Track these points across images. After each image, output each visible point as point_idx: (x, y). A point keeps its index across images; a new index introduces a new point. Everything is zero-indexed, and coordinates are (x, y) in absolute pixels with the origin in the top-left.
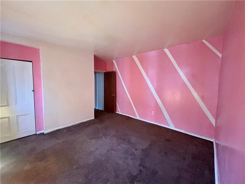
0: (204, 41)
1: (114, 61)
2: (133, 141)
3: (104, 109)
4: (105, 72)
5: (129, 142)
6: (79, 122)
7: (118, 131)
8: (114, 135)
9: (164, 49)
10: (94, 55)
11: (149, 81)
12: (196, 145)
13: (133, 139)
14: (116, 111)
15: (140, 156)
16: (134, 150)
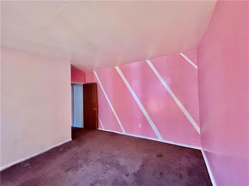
0: (181, 54)
1: (94, 72)
2: (122, 164)
3: (84, 127)
4: (84, 83)
5: (118, 166)
6: (51, 148)
7: (102, 152)
8: (99, 160)
9: (146, 61)
10: (71, 65)
11: (134, 92)
12: (188, 157)
13: (122, 161)
14: (98, 127)
15: (133, 183)
16: (124, 177)
